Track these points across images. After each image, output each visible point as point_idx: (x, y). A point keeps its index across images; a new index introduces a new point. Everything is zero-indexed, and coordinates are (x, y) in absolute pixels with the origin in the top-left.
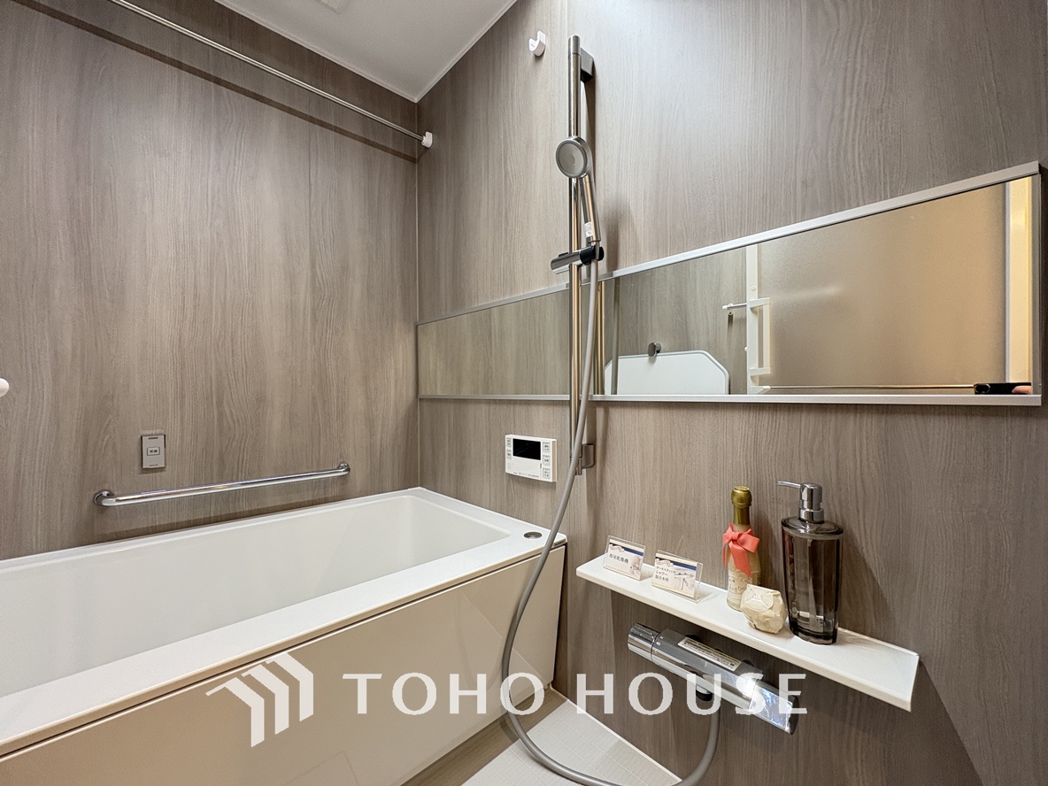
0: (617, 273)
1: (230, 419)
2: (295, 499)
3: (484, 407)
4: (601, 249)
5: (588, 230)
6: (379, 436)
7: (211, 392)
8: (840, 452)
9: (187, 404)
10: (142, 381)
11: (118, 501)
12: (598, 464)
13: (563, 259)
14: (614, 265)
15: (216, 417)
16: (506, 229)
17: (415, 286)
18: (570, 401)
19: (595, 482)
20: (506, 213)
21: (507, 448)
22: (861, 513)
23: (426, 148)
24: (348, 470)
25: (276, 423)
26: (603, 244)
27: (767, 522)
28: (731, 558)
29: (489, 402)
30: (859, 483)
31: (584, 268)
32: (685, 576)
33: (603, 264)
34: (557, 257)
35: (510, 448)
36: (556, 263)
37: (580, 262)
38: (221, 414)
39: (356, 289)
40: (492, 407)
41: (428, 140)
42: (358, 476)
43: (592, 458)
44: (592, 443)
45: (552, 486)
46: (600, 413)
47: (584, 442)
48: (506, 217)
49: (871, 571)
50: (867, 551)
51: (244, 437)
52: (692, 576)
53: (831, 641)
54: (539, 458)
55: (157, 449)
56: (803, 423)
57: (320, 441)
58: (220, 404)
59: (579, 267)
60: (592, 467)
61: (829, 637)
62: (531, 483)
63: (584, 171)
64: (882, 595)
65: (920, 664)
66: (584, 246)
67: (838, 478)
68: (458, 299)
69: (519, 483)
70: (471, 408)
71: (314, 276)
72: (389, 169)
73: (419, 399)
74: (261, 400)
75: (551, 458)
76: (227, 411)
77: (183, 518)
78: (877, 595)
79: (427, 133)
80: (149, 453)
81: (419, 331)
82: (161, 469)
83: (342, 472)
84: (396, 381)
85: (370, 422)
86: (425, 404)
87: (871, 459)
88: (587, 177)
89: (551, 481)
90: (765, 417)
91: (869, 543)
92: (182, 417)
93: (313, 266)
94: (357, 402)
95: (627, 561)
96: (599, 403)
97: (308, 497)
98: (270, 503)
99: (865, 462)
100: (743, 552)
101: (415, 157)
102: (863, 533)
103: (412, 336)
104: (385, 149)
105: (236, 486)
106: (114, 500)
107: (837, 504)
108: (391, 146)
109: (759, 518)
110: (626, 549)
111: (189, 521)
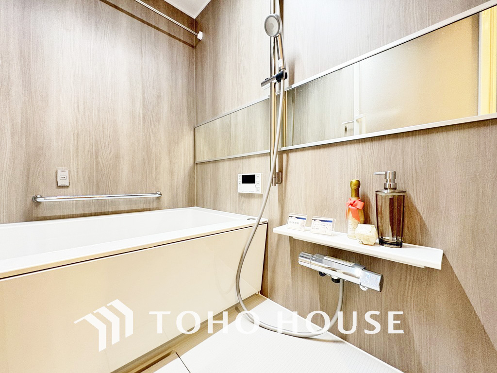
0: (293, 86)
1: (102, 165)
2: (134, 207)
3: (227, 163)
4: (286, 73)
5: (279, 64)
6: (176, 180)
7: (92, 151)
8: (405, 157)
9: (80, 156)
10: (57, 143)
11: (45, 199)
12: (283, 182)
13: (267, 81)
14: (292, 82)
15: (95, 163)
16: (239, 74)
17: (193, 108)
18: (270, 153)
19: (282, 191)
20: (239, 66)
21: (239, 180)
22: (415, 185)
23: (200, 40)
24: (161, 194)
25: (125, 168)
26: (287, 71)
27: (367, 197)
28: (351, 213)
29: (230, 159)
30: (414, 171)
31: (277, 85)
32: (326, 226)
33: (287, 81)
34: (264, 80)
35: (240, 180)
36: (263, 84)
37: (275, 81)
38: (97, 163)
39: (165, 107)
40: (232, 162)
41: (200, 36)
42: (166, 199)
43: (281, 179)
44: (281, 171)
45: (261, 196)
46: (285, 156)
47: (277, 171)
48: (239, 68)
49: (419, 213)
50: (418, 203)
51: (109, 175)
52: (330, 225)
53: (400, 247)
54: (255, 183)
55: (65, 177)
56: (386, 146)
57: (147, 179)
58: (97, 157)
59: (275, 83)
60: (280, 184)
61: (399, 245)
62: (250, 196)
63: (278, 33)
64: (425, 224)
65: (444, 255)
66: (278, 73)
67: (404, 170)
68: (215, 113)
69: (245, 197)
70: (221, 164)
71: (144, 98)
72: (181, 50)
73: (196, 164)
74: (117, 157)
75: (260, 182)
76: (101, 162)
77: (79, 212)
78: (423, 224)
79: (200, 32)
80: (61, 178)
81: (196, 131)
82: (67, 187)
83: (158, 196)
84: (184, 154)
85: (172, 173)
86: (199, 166)
87: (420, 158)
88: (280, 36)
89: (260, 193)
90: (367, 145)
91: (419, 200)
92: (78, 161)
93: (143, 93)
94: (165, 162)
95: (298, 223)
96: (284, 151)
97: (141, 207)
98: (122, 208)
99: (417, 160)
100: (356, 210)
101: (194, 45)
102: (415, 194)
103: (192, 133)
104: (180, 40)
105: (105, 197)
106: (43, 198)
107: (403, 182)
108: (182, 39)
109: (363, 195)
110: (298, 218)
111: (81, 214)
